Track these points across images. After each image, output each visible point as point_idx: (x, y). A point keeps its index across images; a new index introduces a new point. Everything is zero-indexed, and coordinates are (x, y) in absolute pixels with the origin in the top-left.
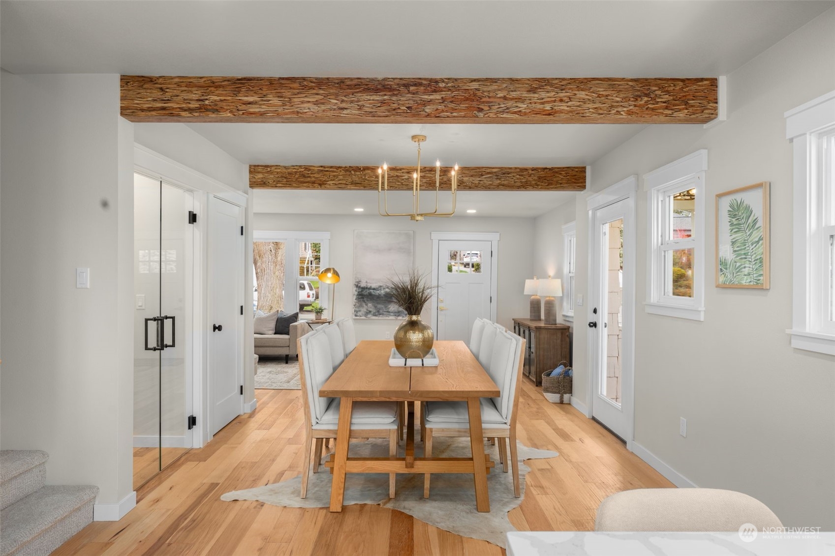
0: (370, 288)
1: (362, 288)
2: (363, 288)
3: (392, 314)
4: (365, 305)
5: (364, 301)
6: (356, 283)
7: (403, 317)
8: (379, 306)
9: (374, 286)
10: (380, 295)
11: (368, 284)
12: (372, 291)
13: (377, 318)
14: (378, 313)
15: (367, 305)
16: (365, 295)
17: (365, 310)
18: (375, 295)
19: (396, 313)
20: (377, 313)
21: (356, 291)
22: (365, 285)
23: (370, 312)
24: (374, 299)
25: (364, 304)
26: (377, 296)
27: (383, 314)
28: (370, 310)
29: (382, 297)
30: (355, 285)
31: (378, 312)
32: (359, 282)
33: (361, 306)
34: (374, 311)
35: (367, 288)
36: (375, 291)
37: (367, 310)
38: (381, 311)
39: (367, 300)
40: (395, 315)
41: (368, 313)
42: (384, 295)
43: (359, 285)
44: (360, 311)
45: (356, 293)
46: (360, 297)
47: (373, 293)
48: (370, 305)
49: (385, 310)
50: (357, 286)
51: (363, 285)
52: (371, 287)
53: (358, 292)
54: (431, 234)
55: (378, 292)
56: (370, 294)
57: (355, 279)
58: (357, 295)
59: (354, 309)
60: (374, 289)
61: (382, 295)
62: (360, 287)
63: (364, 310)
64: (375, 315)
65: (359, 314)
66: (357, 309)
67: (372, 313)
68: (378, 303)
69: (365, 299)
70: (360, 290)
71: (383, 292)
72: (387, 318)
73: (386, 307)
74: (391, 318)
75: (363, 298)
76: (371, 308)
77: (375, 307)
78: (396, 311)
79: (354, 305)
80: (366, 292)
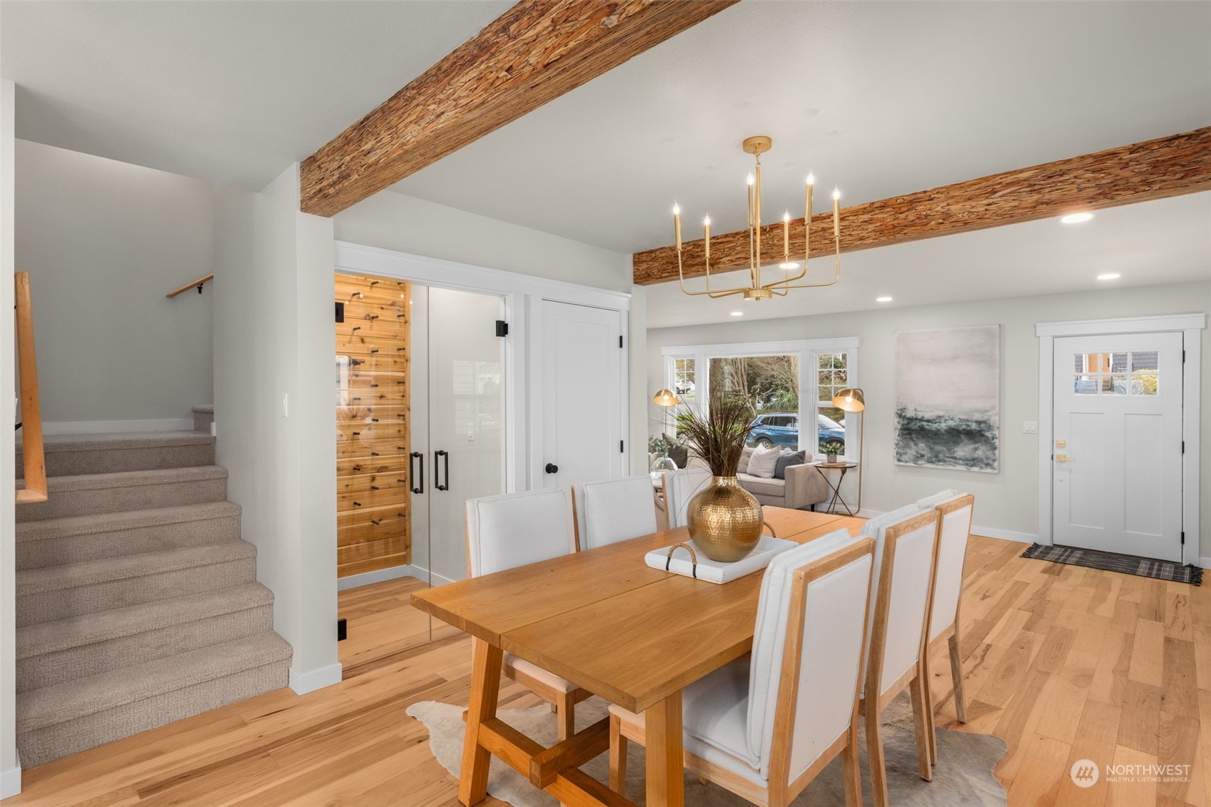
0: (922, 420)
1: (909, 419)
2: (911, 420)
3: (961, 462)
4: (913, 446)
5: (912, 439)
6: (899, 412)
7: (981, 468)
8: (938, 448)
9: (927, 416)
10: (939, 430)
11: (919, 413)
12: (925, 423)
13: (934, 466)
14: (936, 459)
15: (916, 445)
16: (913, 430)
17: (915, 453)
18: (929, 431)
19: (968, 460)
20: (934, 459)
21: (899, 423)
22: (913, 415)
23: (922, 456)
24: (928, 437)
25: (912, 444)
26: (933, 431)
27: (944, 461)
28: (923, 452)
29: (943, 435)
30: (897, 413)
31: (936, 456)
32: (903, 410)
33: (907, 446)
34: (929, 456)
35: (916, 419)
36: (930, 424)
37: (917, 452)
38: (941, 456)
39: (917, 438)
40: (967, 465)
41: (918, 458)
42: (946, 431)
43: (904, 414)
44: (905, 454)
45: (899, 426)
46: (905, 432)
47: (927, 427)
48: (922, 445)
49: (947, 455)
50: (900, 416)
51: (910, 414)
52: (923, 418)
53: (903, 425)
54: (1035, 326)
55: (934, 426)
56: (922, 429)
57: (897, 405)
58: (901, 429)
59: (895, 451)
60: (928, 421)
61: (943, 431)
62: (904, 417)
63: (912, 452)
64: (930, 461)
65: (904, 457)
66: (901, 451)
67: (926, 458)
68: (935, 443)
69: (914, 436)
70: (905, 422)
71: (943, 426)
72: (951, 468)
73: (949, 450)
74: (959, 467)
75: (910, 434)
76: (924, 450)
77: (931, 449)
78: (968, 456)
79: (897, 445)
80: (915, 426)
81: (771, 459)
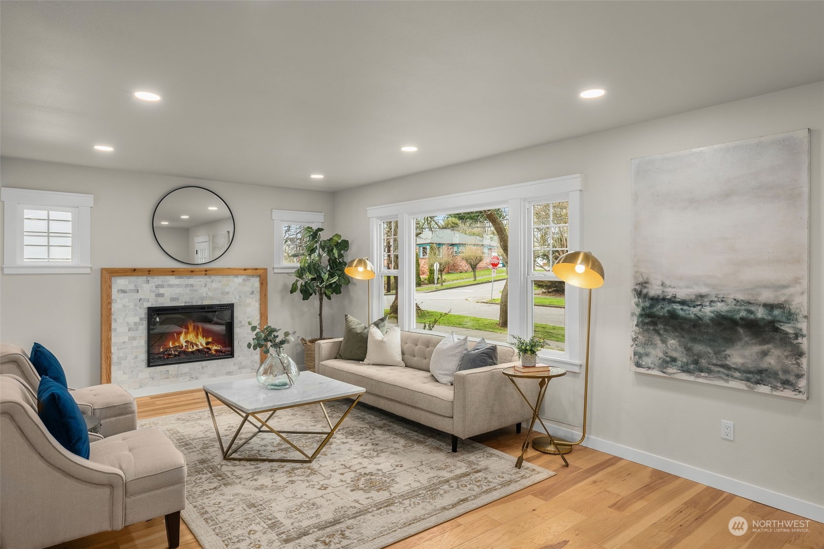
0: (672, 300)
1: (652, 299)
2: (655, 300)
3: (737, 374)
4: (659, 342)
5: (657, 332)
6: (637, 287)
7: (776, 388)
8: (699, 348)
9: (682, 293)
10: (699, 318)
11: (669, 290)
12: (677, 307)
13: (691, 378)
14: (695, 366)
15: (664, 341)
16: (659, 317)
17: (661, 355)
18: (685, 319)
19: (750, 372)
20: (692, 367)
21: (637, 305)
22: (659, 292)
23: (674, 360)
24: (683, 329)
25: (657, 340)
26: (690, 320)
27: (709, 371)
28: (675, 354)
29: (707, 326)
30: (635, 290)
31: (696, 362)
32: (644, 284)
33: (649, 343)
34: (685, 360)
35: (664, 299)
36: (685, 308)
37: (665, 353)
38: (703, 362)
39: (666, 330)
40: (748, 380)
41: (667, 362)
42: (712, 319)
43: (645, 291)
44: (647, 355)
45: (638, 311)
46: (647, 320)
47: (681, 313)
48: (672, 342)
49: (714, 361)
50: (639, 294)
51: (654, 290)
52: (675, 297)
53: (643, 309)
55: (693, 312)
56: (673, 315)
57: (635, 277)
58: (641, 315)
59: (632, 349)
60: (683, 303)
61: (707, 320)
62: (646, 296)
63: (657, 353)
64: (685, 370)
65: (646, 361)
66: (640, 350)
67: (679, 363)
68: (694, 340)
69: (660, 326)
70: (647, 304)
71: (708, 311)
72: (721, 383)
73: (717, 353)
74: (733, 384)
75: (654, 324)
76: (675, 350)
77: (688, 350)
78: (751, 366)
79: (634, 340)
80: (661, 310)
81: (454, 355)
